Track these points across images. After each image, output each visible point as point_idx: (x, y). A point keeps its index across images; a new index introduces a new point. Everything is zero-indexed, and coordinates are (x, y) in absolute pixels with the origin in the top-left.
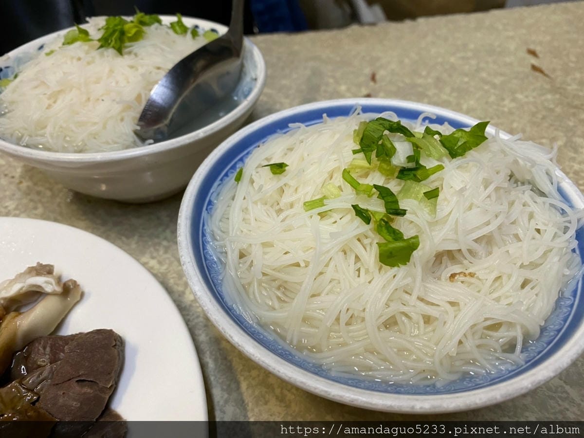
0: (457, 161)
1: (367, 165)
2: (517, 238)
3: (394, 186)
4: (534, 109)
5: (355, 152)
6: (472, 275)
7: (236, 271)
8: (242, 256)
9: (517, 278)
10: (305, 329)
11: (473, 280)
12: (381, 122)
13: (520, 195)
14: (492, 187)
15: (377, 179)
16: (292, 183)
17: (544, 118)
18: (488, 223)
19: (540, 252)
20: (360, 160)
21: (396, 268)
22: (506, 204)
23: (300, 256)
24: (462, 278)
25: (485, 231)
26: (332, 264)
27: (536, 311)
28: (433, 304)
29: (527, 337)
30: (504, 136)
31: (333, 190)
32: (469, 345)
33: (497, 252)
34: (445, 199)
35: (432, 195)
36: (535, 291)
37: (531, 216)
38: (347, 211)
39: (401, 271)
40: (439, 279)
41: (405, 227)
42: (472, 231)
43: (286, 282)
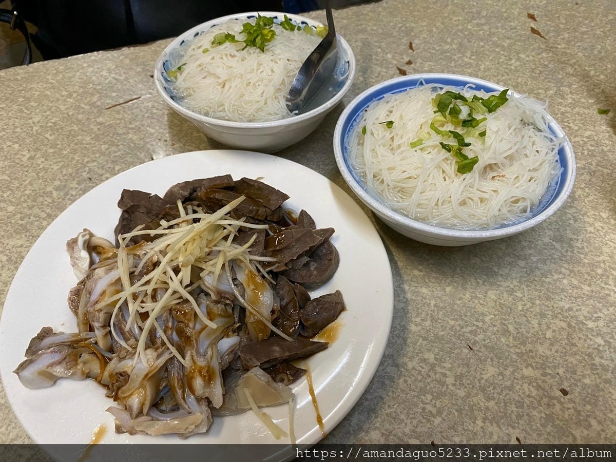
0: (493, 115)
1: (444, 119)
2: (526, 155)
3: (459, 131)
4: (534, 66)
5: (435, 112)
6: (503, 176)
7: (373, 185)
8: (374, 176)
9: (527, 176)
10: (418, 210)
11: (504, 179)
12: (449, 94)
13: (527, 132)
14: (513, 128)
15: (450, 127)
16: (400, 133)
17: (540, 73)
18: (510, 149)
19: (538, 163)
20: (439, 116)
21: (465, 175)
22: (520, 137)
23: (413, 173)
24: (498, 178)
25: (509, 153)
26: (431, 176)
27: (537, 192)
28: (484, 192)
29: (532, 206)
30: (516, 96)
31: (425, 134)
32: (504, 210)
33: (516, 164)
34: (488, 137)
35: (483, 134)
36: (537, 182)
37: (534, 144)
38: (435, 147)
39: (468, 176)
40: (486, 179)
41: (469, 152)
42: (502, 153)
43: (403, 188)
